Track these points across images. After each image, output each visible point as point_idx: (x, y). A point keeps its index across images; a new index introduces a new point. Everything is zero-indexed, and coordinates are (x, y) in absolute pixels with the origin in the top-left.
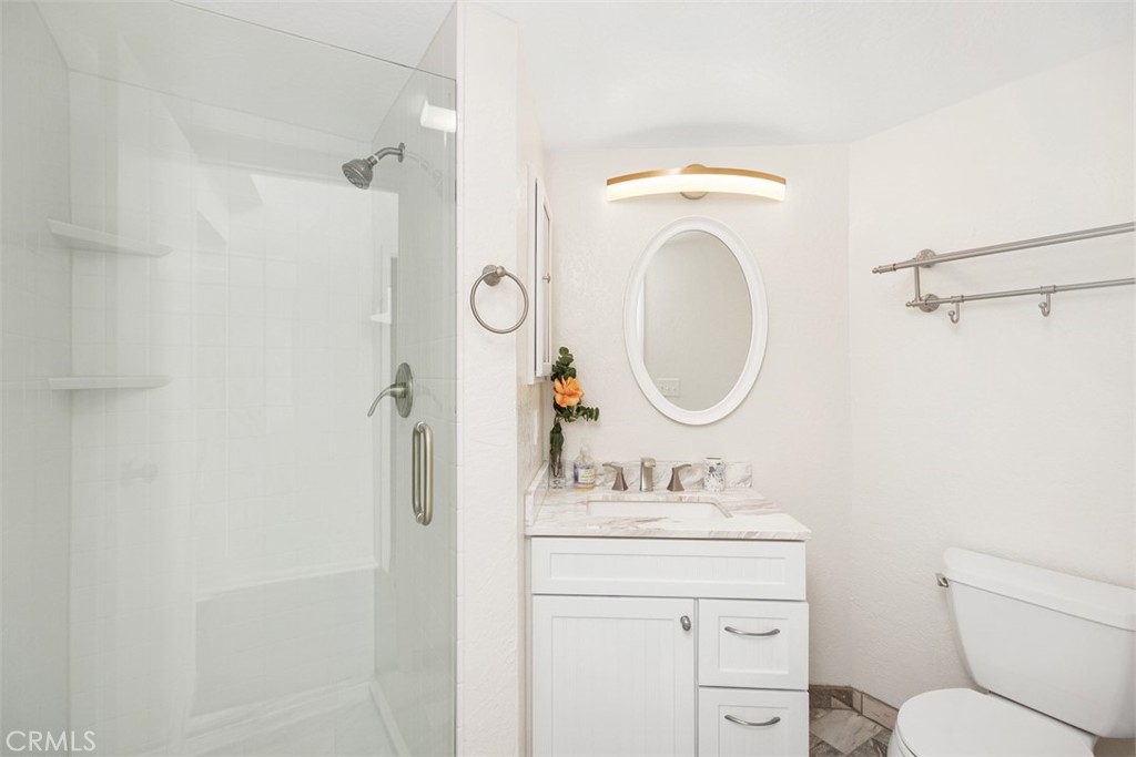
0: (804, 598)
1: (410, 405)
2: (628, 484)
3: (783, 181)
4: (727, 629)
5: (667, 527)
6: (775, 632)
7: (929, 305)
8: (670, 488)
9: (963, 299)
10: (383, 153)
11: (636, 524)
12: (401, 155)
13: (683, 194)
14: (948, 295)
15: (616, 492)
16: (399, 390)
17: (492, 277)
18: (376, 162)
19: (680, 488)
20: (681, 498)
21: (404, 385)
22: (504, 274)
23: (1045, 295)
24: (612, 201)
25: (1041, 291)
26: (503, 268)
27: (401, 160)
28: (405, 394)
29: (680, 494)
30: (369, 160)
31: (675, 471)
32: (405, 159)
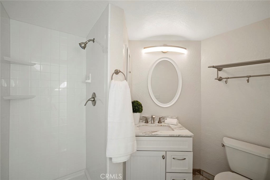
0: (192, 151)
1: (95, 103)
2: (148, 121)
3: (186, 49)
4: (173, 158)
5: (159, 133)
6: (185, 159)
7: (220, 79)
8: (159, 122)
9: (228, 78)
10: (89, 41)
11: (151, 133)
12: (94, 41)
13: (162, 52)
14: (225, 77)
15: (146, 124)
16: (93, 99)
17: (117, 72)
18: (87, 43)
19: (161, 123)
20: (161, 125)
21: (94, 98)
22: (120, 72)
23: (248, 78)
24: (145, 53)
25: (247, 77)
26: (120, 70)
27: (94, 43)
28: (94, 100)
29: (161, 124)
30: (86, 42)
31: (160, 118)
32: (95, 42)
